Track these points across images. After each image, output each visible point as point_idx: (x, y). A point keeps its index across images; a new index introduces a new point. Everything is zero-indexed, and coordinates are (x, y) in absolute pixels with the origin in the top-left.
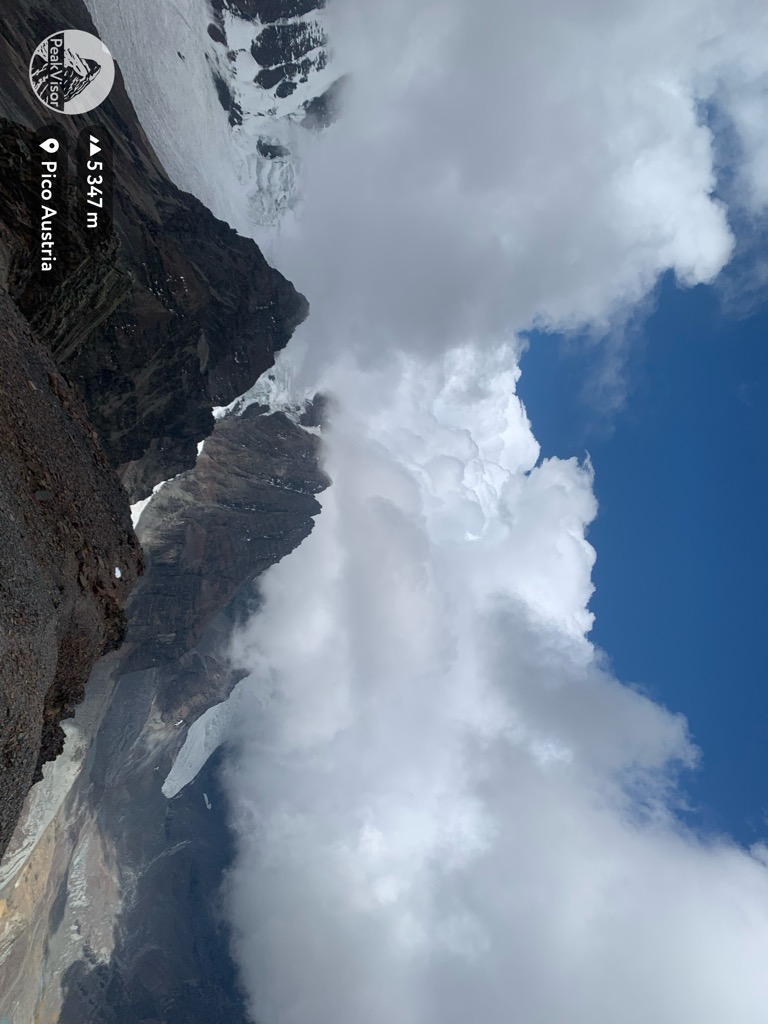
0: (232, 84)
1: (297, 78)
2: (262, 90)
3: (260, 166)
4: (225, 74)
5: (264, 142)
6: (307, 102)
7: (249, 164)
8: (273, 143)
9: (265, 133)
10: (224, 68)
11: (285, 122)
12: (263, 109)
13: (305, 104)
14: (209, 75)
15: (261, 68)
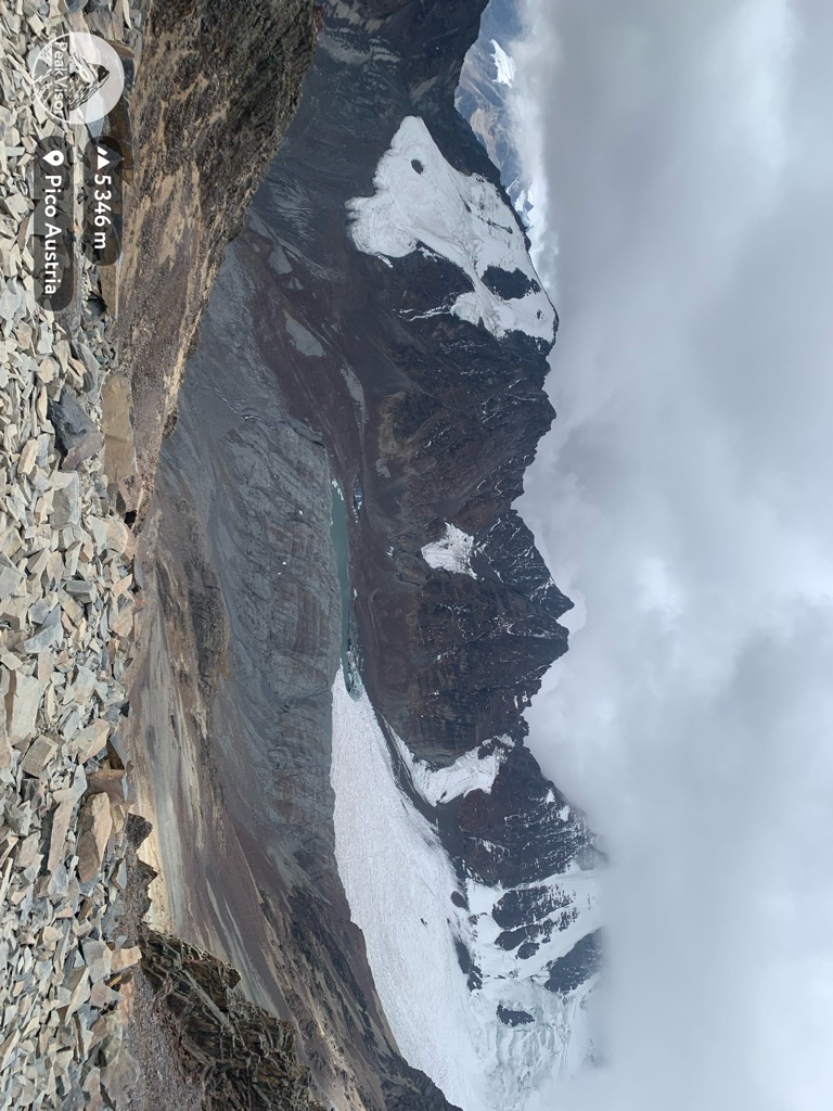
0: (473, 947)
1: (539, 938)
2: (503, 952)
3: (500, 1036)
4: (466, 937)
5: (504, 1007)
6: (551, 962)
7: (488, 1032)
8: (515, 1008)
9: (506, 997)
10: (465, 932)
11: (527, 984)
12: (504, 971)
13: (548, 964)
14: (450, 938)
15: (502, 931)
